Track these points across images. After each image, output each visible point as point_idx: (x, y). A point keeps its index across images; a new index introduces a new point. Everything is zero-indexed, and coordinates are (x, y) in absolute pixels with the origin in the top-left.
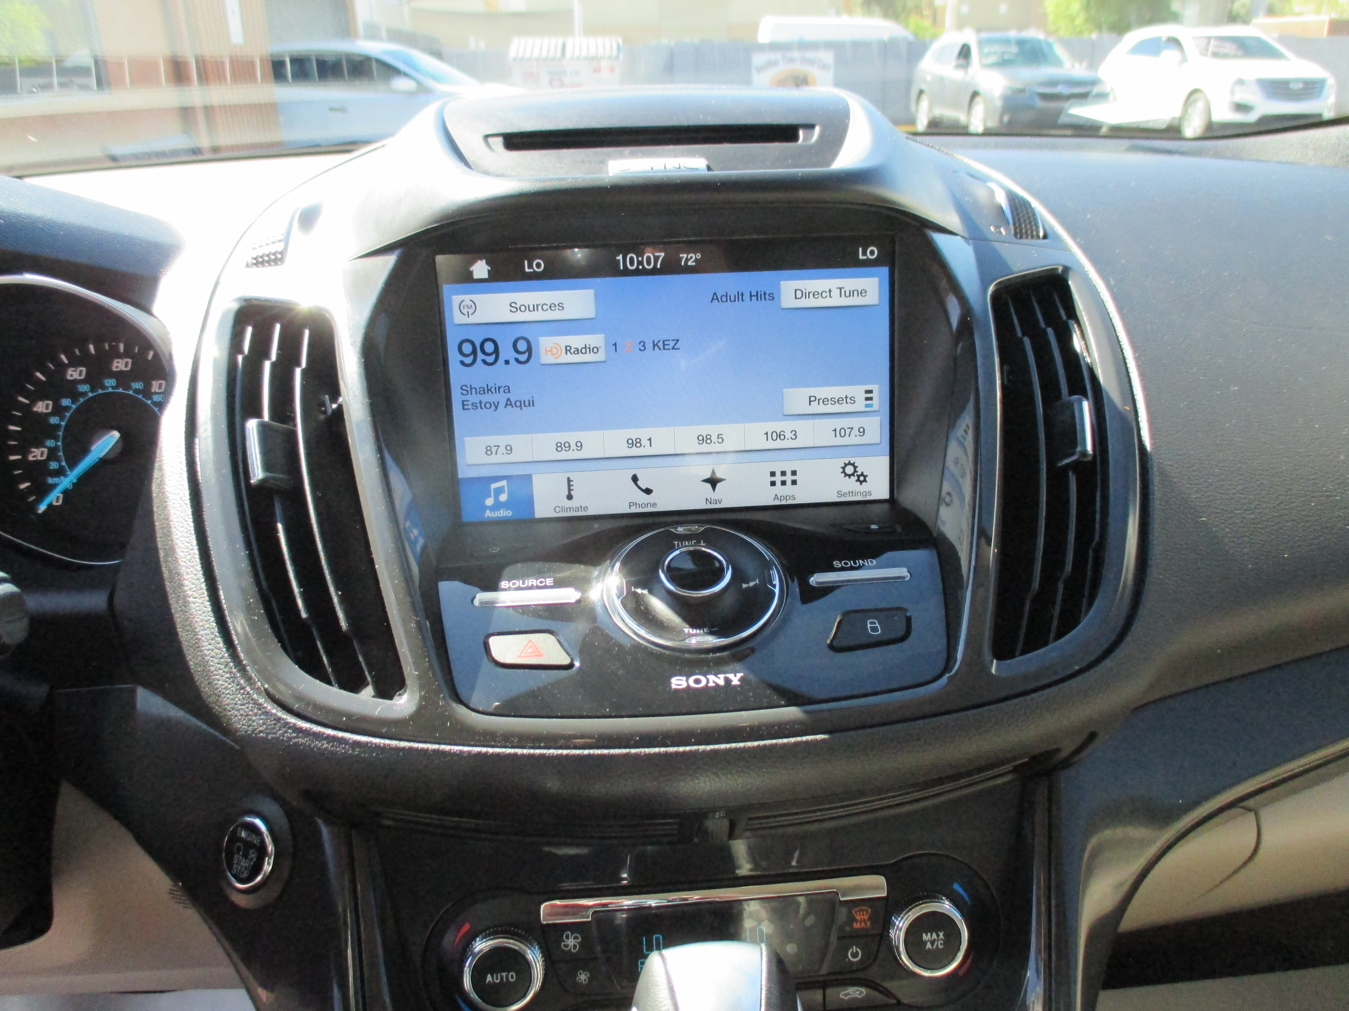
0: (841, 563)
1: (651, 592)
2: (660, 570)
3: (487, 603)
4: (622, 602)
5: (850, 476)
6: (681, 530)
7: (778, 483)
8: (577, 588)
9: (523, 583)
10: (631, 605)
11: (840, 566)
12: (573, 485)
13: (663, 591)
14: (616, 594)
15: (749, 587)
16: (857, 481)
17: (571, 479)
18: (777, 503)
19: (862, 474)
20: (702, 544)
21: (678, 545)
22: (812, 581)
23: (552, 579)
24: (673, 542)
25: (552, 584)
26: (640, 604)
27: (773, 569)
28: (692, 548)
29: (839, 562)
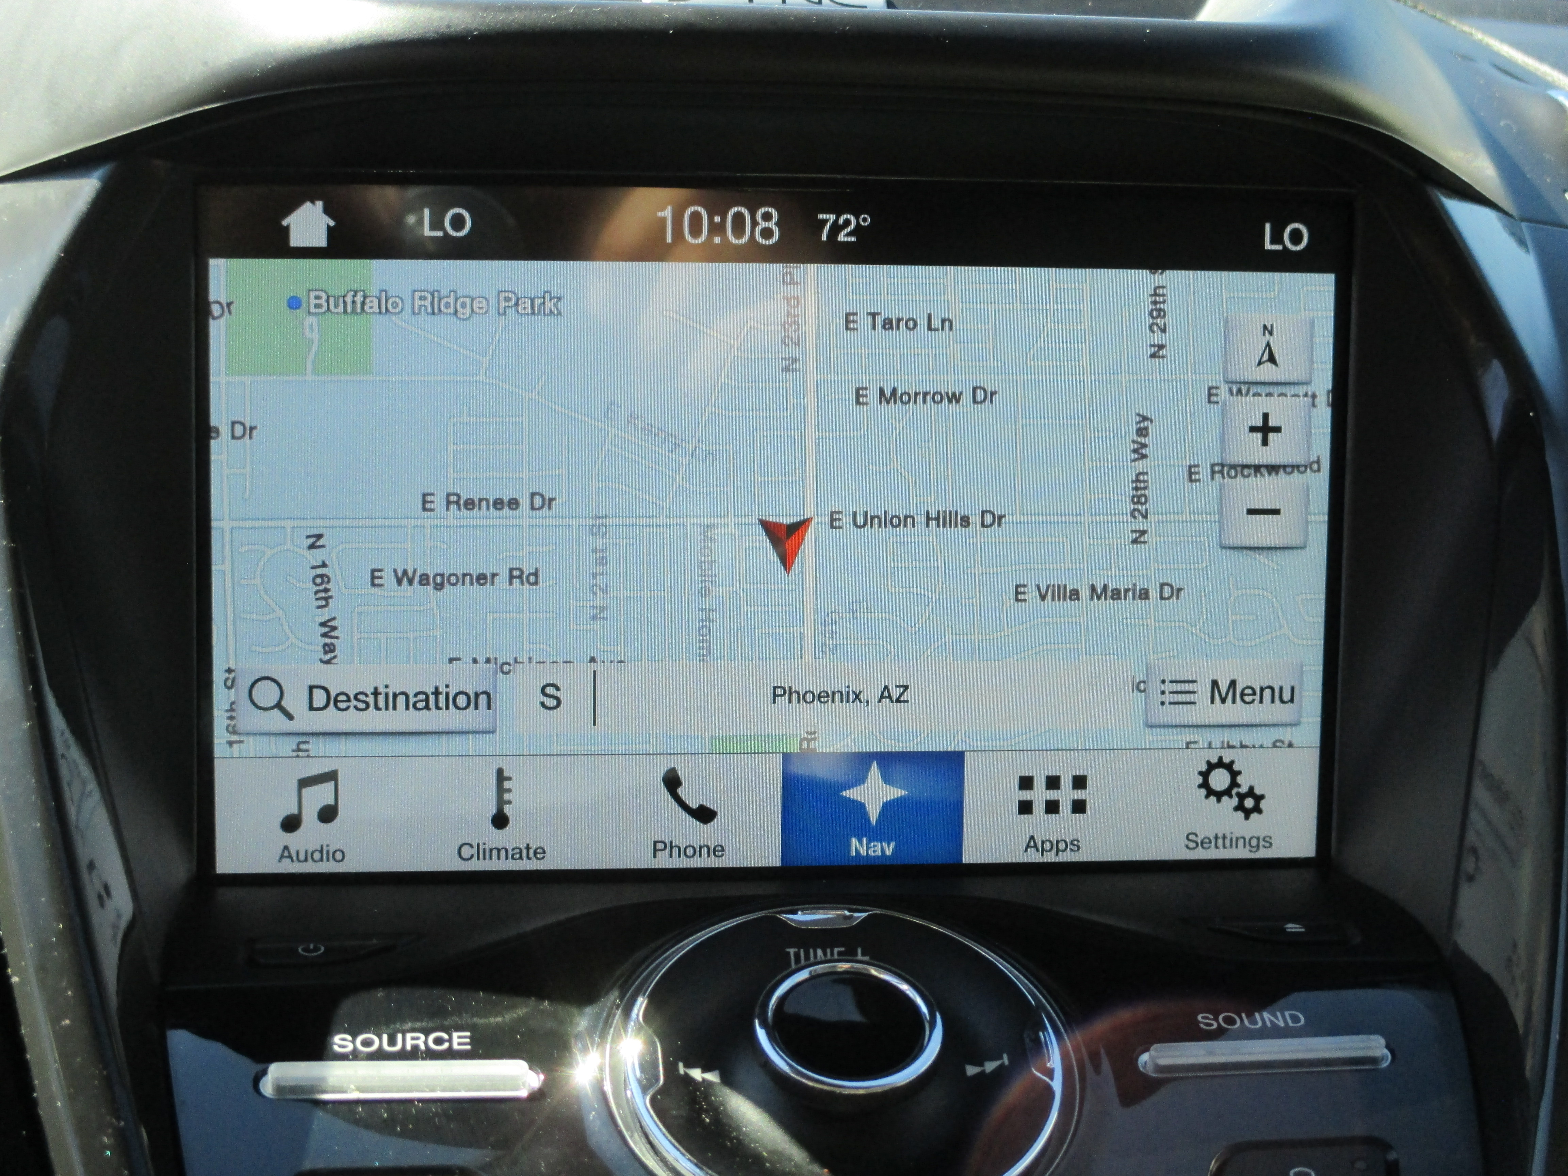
0: (1216, 1019)
1: (728, 1080)
2: (757, 1023)
3: (293, 1089)
4: (653, 1101)
5: (1219, 795)
6: (803, 918)
7: (1039, 807)
8: (535, 1060)
9: (392, 1041)
10: (678, 1111)
11: (1215, 1025)
12: (509, 791)
13: (760, 1078)
14: (639, 1082)
15: (982, 1073)
16: (1236, 809)
17: (506, 774)
18: (1033, 857)
19: (1251, 793)
20: (860, 957)
21: (797, 956)
22: (1146, 1063)
23: (468, 1034)
24: (788, 950)
25: (469, 1047)
26: (701, 1107)
27: (1044, 1029)
28: (841, 968)
29: (1211, 1017)
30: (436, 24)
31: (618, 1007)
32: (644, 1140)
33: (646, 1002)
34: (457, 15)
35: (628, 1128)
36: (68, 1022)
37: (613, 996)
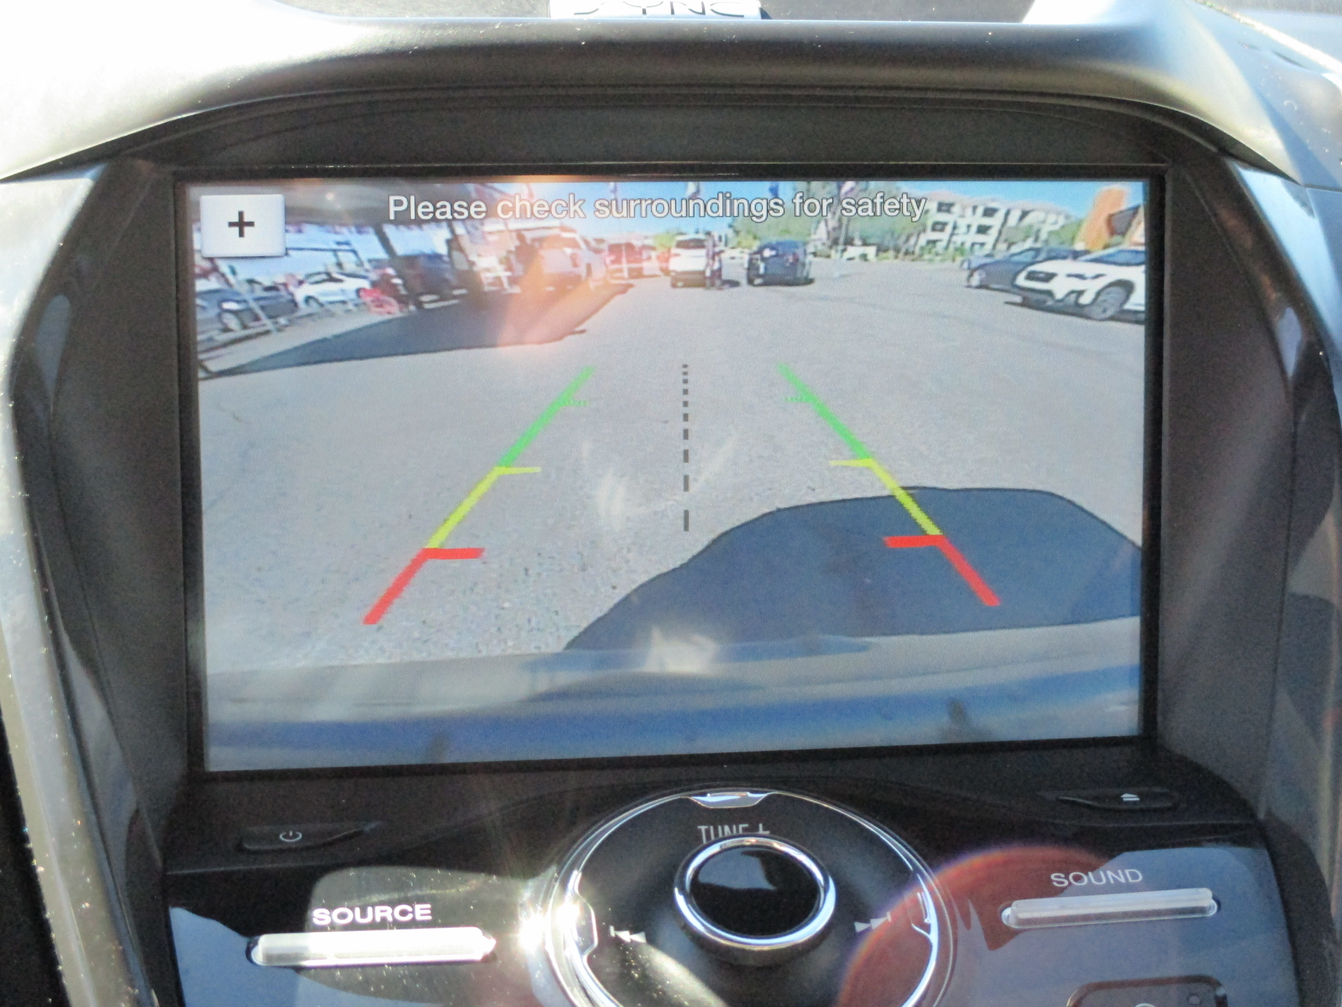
0: (1067, 878)
1: (651, 940)
2: (676, 890)
3: (280, 957)
4: (590, 960)
6: (712, 799)
8: (486, 928)
9: (364, 914)
10: (612, 968)
11: (1066, 883)
13: (682, 938)
14: (577, 944)
20: (761, 831)
21: (708, 832)
22: (1008, 917)
23: (429, 906)
24: (699, 827)
25: (430, 918)
26: (631, 966)
27: (921, 890)
28: (748, 841)
29: (1063, 876)
30: (381, 41)
31: (556, 880)
32: (582, 994)
33: (580, 875)
34: (399, 33)
35: (568, 985)
36: (87, 905)
37: (552, 871)
